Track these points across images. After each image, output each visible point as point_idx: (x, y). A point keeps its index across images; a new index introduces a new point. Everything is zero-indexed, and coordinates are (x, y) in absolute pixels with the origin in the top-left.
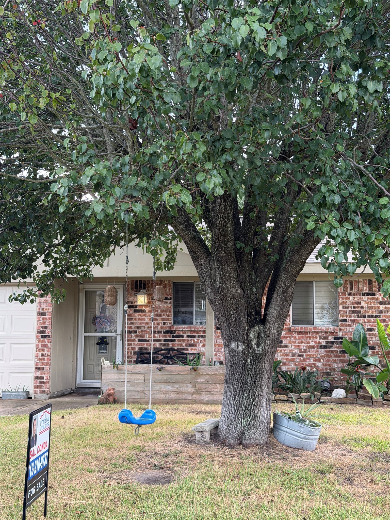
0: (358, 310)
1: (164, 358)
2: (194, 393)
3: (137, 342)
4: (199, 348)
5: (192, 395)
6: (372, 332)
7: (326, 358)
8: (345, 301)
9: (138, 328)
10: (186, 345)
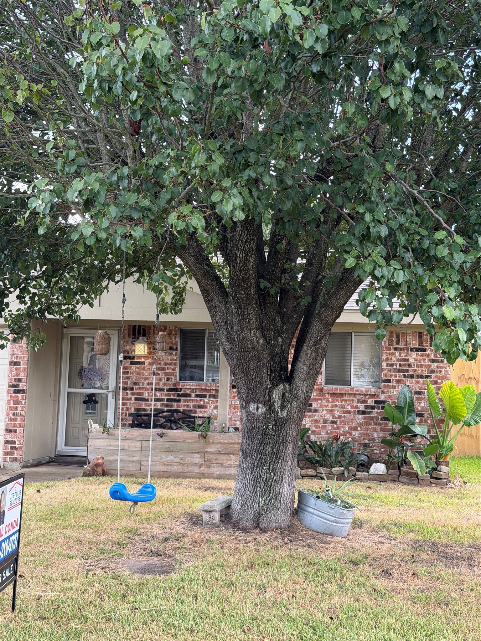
0: (405, 368)
1: (167, 421)
2: (202, 464)
3: (133, 401)
4: (210, 411)
5: (200, 467)
6: (420, 396)
7: (365, 426)
8: (390, 357)
9: (135, 384)
10: (194, 406)
